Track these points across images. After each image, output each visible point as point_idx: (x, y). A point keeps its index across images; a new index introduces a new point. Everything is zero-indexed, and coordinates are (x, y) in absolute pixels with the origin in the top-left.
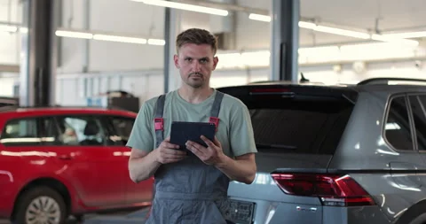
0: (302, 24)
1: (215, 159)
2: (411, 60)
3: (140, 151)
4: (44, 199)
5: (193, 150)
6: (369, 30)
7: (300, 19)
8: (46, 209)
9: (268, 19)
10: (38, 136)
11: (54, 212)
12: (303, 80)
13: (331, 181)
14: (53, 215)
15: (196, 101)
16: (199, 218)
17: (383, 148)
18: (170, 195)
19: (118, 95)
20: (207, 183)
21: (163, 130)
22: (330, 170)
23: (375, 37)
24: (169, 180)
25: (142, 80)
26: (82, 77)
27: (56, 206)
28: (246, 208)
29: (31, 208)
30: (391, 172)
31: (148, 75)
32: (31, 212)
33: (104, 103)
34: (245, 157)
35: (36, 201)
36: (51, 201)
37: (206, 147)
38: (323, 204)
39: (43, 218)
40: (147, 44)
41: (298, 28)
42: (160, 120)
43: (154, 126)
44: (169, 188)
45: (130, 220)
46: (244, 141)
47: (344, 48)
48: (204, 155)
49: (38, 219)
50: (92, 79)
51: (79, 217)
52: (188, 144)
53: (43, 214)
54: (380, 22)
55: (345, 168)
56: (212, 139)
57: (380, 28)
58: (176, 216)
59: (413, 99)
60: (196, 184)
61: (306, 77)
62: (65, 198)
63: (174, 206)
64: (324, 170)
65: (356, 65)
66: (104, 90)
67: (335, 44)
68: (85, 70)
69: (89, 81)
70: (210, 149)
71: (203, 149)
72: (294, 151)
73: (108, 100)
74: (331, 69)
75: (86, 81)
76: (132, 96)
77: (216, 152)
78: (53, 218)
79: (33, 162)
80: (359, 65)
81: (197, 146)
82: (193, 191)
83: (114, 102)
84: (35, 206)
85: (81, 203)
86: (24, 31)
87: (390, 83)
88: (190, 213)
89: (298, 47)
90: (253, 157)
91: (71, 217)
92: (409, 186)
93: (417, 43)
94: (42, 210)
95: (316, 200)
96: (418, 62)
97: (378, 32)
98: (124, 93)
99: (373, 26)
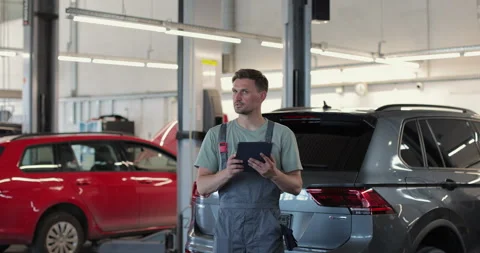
0: (314, 51)
1: (271, 172)
2: (413, 82)
3: (207, 170)
4: (62, 224)
5: (254, 166)
6: (373, 54)
7: (311, 45)
8: (65, 234)
9: (281, 46)
10: (55, 163)
11: (72, 237)
12: (326, 107)
13: (358, 194)
14: (71, 240)
15: (253, 128)
16: (258, 223)
17: (399, 165)
18: (234, 205)
19: (113, 119)
20: (264, 195)
21: (227, 152)
22: (357, 185)
23: (378, 60)
24: (232, 193)
25: (137, 104)
26: (72, 101)
27: (74, 230)
28: (284, 219)
29: (51, 233)
30: (407, 185)
31: (142, 99)
32: (51, 237)
33: (98, 128)
34: (293, 173)
35: (56, 227)
36: (69, 226)
37: (264, 162)
38: (351, 213)
39: (62, 244)
40: (145, 66)
41: (310, 53)
42: (224, 145)
43: (220, 149)
44: (233, 200)
45: (145, 243)
46: (292, 160)
47: (346, 70)
48: (262, 169)
49: (56, 244)
50: (82, 103)
51: (95, 242)
52: (250, 160)
53: (61, 239)
54: (383, 45)
55: (369, 183)
56: (269, 156)
57: (382, 52)
58: (239, 222)
59: (423, 123)
60: (255, 195)
61: (328, 104)
62: (82, 223)
63: (238, 214)
64: (352, 185)
65: (358, 87)
66: (95, 115)
67: (337, 66)
68: (74, 94)
69: (78, 106)
70: (267, 163)
71: (262, 165)
72: (326, 169)
73: (103, 124)
74: (334, 91)
75: (75, 104)
76: (127, 120)
77: (272, 167)
78: (72, 243)
79: (52, 188)
80: (361, 88)
81: (257, 162)
82: (254, 200)
83: (108, 127)
84: (54, 230)
85: (98, 228)
86: (27, 56)
87: (403, 109)
88: (251, 219)
89: (310, 70)
90: (299, 173)
91: (88, 243)
92: (418, 197)
93: (417, 65)
94: (61, 236)
95: (346, 210)
96: (419, 84)
97: (381, 55)
98: (118, 117)
99: (376, 50)
